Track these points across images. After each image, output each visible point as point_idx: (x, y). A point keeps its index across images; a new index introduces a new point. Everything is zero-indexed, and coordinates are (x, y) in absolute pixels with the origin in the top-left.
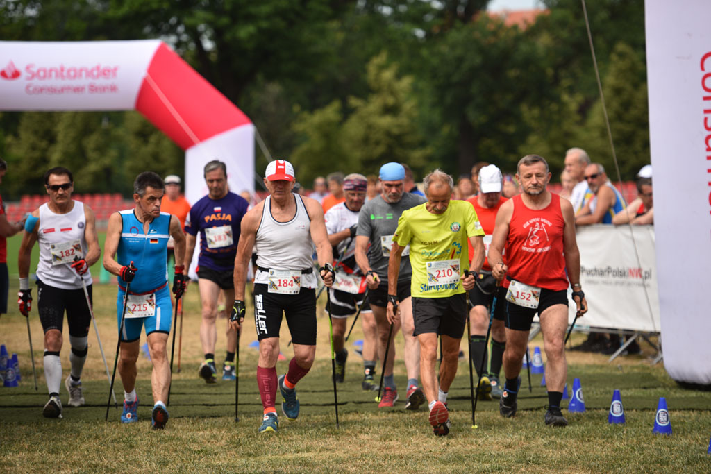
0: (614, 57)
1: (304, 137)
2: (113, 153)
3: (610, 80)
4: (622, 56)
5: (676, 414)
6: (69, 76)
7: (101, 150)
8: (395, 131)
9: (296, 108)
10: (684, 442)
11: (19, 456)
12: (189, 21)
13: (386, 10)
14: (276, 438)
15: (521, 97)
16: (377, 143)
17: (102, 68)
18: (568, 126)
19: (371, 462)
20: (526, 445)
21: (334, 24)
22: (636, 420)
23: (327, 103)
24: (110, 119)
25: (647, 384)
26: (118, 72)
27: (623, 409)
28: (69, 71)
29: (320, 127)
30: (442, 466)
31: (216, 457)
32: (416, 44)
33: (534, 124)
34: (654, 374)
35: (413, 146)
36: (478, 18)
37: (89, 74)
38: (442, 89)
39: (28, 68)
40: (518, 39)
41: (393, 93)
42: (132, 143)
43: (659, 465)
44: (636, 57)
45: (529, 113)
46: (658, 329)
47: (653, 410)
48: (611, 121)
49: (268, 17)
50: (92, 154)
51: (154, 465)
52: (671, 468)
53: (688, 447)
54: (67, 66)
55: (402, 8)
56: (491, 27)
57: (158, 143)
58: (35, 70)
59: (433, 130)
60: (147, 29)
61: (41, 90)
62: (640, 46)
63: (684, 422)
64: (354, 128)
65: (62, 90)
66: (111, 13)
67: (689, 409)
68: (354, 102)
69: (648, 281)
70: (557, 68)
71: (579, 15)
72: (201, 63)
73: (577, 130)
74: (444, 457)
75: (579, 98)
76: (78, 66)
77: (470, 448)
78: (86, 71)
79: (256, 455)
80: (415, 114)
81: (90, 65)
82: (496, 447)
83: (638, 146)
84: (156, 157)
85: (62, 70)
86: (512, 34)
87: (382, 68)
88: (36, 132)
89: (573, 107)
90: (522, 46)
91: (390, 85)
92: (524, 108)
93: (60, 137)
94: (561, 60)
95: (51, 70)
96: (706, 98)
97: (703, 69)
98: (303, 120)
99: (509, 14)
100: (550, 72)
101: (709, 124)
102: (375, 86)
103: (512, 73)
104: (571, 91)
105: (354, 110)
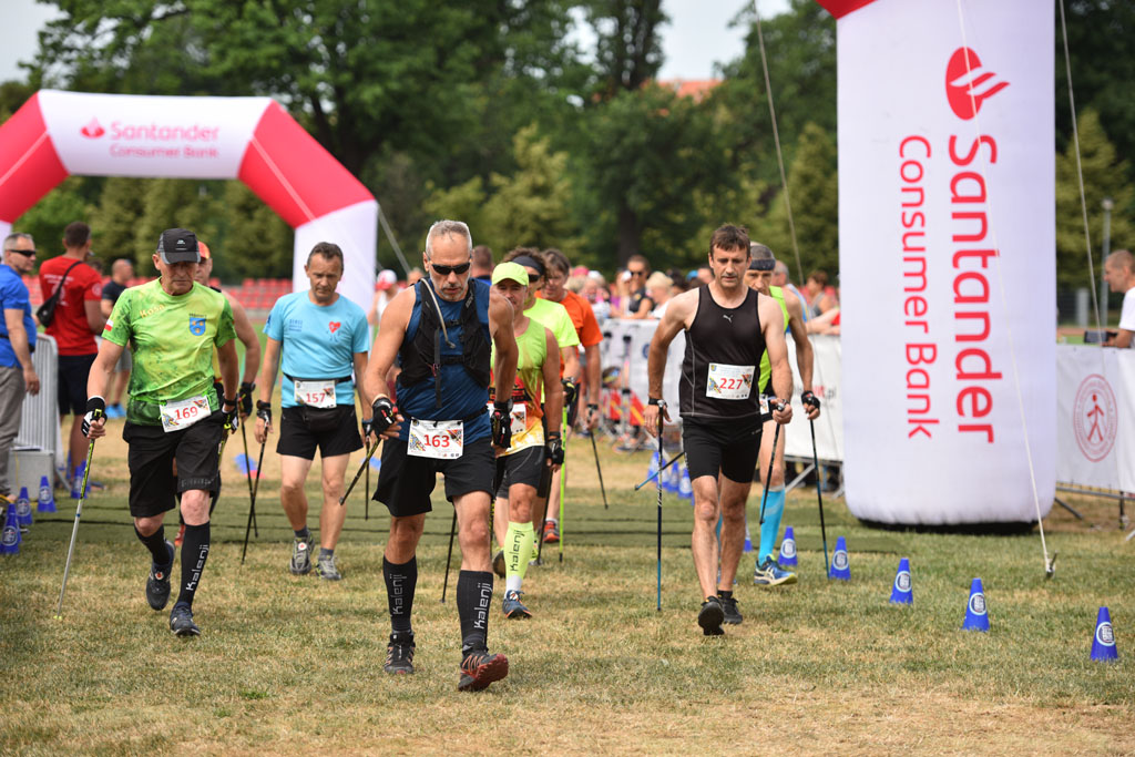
0: (803, 139)
3: (798, 165)
4: (811, 138)
5: (857, 556)
6: (161, 137)
7: (197, 225)
8: (545, 216)
9: (429, 185)
10: (863, 588)
11: (85, 579)
13: (538, 73)
15: (694, 181)
16: (523, 229)
17: (200, 127)
18: (748, 217)
20: (681, 587)
21: (476, 88)
22: (810, 563)
23: (466, 180)
24: (208, 190)
26: (220, 134)
27: (796, 549)
28: (161, 130)
30: (581, 609)
31: (316, 591)
32: (573, 116)
33: (707, 212)
35: (565, 235)
36: (646, 86)
37: (185, 134)
38: (601, 167)
39: (114, 125)
40: (691, 111)
41: (543, 171)
42: (234, 218)
43: (833, 615)
44: (827, 141)
45: (702, 201)
46: (840, 458)
48: (795, 214)
49: (401, 77)
51: (243, 597)
52: (846, 618)
53: (867, 595)
54: (160, 124)
55: (557, 72)
56: (660, 97)
57: (264, 221)
58: (121, 128)
59: (589, 216)
60: (255, 85)
61: (129, 151)
62: (831, 127)
63: (865, 566)
64: (497, 209)
65: (153, 152)
67: (872, 552)
68: (497, 179)
69: (831, 401)
70: (737, 148)
71: (763, 90)
72: (319, 128)
73: (756, 221)
75: (762, 185)
76: (173, 124)
77: (615, 589)
78: (182, 131)
79: (363, 589)
80: (569, 196)
81: (187, 124)
83: (827, 244)
84: (261, 236)
85: (154, 129)
86: (686, 106)
87: (532, 141)
88: (121, 202)
89: (754, 195)
90: (696, 120)
91: (540, 162)
92: (697, 194)
93: (149, 209)
94: (741, 139)
95: (140, 129)
96: (904, 190)
97: (902, 155)
98: (437, 199)
99: (683, 84)
100: (728, 153)
101: (908, 220)
102: (522, 161)
103: (683, 153)
104: (753, 176)
105: (497, 190)
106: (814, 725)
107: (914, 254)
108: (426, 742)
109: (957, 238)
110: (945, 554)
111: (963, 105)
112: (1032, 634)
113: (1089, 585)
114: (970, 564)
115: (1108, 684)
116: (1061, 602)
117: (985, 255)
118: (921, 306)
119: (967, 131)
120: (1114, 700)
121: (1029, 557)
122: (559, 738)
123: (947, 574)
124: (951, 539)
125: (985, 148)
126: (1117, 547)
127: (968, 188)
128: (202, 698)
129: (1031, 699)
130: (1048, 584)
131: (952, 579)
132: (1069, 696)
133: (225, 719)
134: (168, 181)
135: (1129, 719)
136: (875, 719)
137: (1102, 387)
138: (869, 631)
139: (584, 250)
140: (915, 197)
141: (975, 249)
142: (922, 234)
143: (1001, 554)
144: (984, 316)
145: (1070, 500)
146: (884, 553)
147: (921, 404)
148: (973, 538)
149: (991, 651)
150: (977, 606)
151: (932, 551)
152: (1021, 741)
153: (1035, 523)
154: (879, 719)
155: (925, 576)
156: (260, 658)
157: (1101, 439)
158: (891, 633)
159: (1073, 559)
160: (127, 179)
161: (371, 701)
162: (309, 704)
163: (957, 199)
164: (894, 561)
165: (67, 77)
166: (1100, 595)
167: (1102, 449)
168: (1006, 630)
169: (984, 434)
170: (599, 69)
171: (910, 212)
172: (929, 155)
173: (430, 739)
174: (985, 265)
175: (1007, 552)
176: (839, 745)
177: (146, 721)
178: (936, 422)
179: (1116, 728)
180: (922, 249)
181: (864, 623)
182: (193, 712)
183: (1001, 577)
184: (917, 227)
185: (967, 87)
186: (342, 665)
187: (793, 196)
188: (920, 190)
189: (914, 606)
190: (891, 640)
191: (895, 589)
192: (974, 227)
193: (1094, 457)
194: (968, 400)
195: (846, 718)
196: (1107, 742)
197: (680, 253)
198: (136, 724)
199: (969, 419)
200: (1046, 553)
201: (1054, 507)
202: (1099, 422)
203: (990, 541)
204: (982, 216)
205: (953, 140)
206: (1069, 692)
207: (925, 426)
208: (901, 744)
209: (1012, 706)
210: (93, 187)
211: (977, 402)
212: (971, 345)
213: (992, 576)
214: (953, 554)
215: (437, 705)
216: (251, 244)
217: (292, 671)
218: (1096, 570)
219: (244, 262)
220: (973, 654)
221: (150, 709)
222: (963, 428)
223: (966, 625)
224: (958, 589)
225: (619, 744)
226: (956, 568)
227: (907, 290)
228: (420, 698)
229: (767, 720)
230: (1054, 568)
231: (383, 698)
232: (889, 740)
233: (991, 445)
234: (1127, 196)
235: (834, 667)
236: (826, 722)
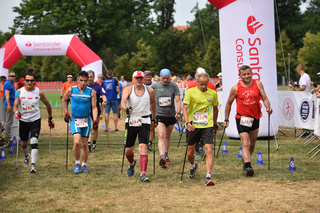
0: (211, 40)
1: (118, 64)
2: (60, 69)
3: (210, 47)
4: (213, 40)
5: (229, 147)
6: (46, 45)
7: (56, 68)
8: (145, 62)
9: (115, 55)
10: (231, 155)
12: (83, 29)
13: (142, 26)
14: (109, 155)
15: (183, 52)
16: (140, 66)
17: (56, 43)
18: (197, 61)
21: (127, 30)
23: (125, 54)
24: (58, 59)
25: (220, 138)
26: (61, 44)
28: (46, 44)
29: (122, 61)
32: (151, 36)
33: (187, 60)
35: (151, 67)
36: (170, 28)
37: (52, 45)
38: (160, 49)
39: (34, 43)
40: (182, 34)
41: (144, 51)
42: (66, 65)
43: (223, 162)
44: (217, 40)
45: (185, 57)
47: (222, 145)
48: (210, 60)
49: (107, 27)
50: (53, 69)
52: (227, 162)
53: (232, 157)
54: (46, 42)
55: (147, 25)
56: (174, 31)
57: (73, 66)
58: (36, 44)
59: (157, 62)
60: (70, 31)
61: (38, 50)
62: (218, 37)
63: (231, 149)
64: (133, 61)
65: (44, 49)
66: (59, 26)
67: (232, 145)
68: (133, 53)
69: (221, 107)
70: (194, 43)
71: (200, 28)
72: (87, 42)
73: (200, 62)
75: (201, 52)
76: (49, 42)
78: (51, 44)
79: (102, 160)
80: (151, 57)
81: (53, 42)
82: (175, 157)
83: (218, 67)
84: (73, 70)
85: (44, 43)
86: (181, 33)
87: (141, 43)
88: (36, 62)
89: (199, 55)
90: (183, 37)
91: (143, 48)
92: (184, 55)
93: (44, 64)
94: (195, 41)
95: (41, 44)
96: (237, 53)
97: (236, 44)
98: (118, 59)
99: (179, 27)
100: (192, 44)
101: (239, 60)
102: (139, 48)
103: (181, 45)
104: (198, 50)
105: (133, 56)
106: (219, 190)
108: (120, 198)
109: (251, 64)
112: (274, 165)
113: (288, 152)
115: (294, 177)
116: (281, 156)
117: (259, 68)
119: (253, 37)
120: (295, 181)
122: (154, 196)
125: (257, 41)
126: (295, 142)
127: (254, 51)
128: (63, 189)
129: (274, 182)
130: (278, 152)
132: (284, 180)
133: (69, 194)
134: (48, 57)
135: (299, 185)
136: (235, 188)
137: (290, 101)
138: (232, 166)
139: (156, 70)
140: (240, 54)
141: (256, 67)
145: (282, 130)
146: (236, 145)
148: (258, 141)
149: (264, 170)
150: (260, 158)
152: (272, 192)
153: (274, 136)
154: (236, 188)
156: (77, 178)
157: (290, 114)
158: (238, 166)
159: (284, 145)
160: (38, 56)
161: (106, 188)
162: (90, 190)
163: (251, 55)
164: (238, 147)
165: (21, 31)
166: (291, 154)
167: (290, 117)
170: (158, 24)
171: (239, 58)
172: (243, 43)
173: (121, 197)
174: (259, 71)
175: (267, 144)
176: (226, 195)
177: (48, 195)
179: (296, 188)
181: (231, 164)
182: (60, 193)
183: (266, 151)
184: (241, 62)
185: (252, 26)
186: (98, 179)
187: (209, 55)
188: (242, 53)
190: (238, 168)
191: (239, 155)
192: (255, 61)
193: (288, 119)
195: (227, 188)
196: (294, 192)
197: (181, 70)
198: (46, 196)
200: (277, 144)
201: (278, 132)
202: (289, 110)
203: (262, 141)
204: (257, 59)
205: (249, 39)
206: (284, 179)
208: (242, 194)
209: (270, 183)
210: (29, 59)
213: (263, 151)
215: (123, 189)
216: (70, 72)
217: (85, 181)
218: (289, 148)
221: (49, 192)
223: (257, 163)
224: (255, 154)
225: (170, 197)
228: (118, 187)
230: (279, 148)
231: (109, 187)
232: (239, 193)
234: (294, 52)
235: (224, 175)
236: (222, 189)
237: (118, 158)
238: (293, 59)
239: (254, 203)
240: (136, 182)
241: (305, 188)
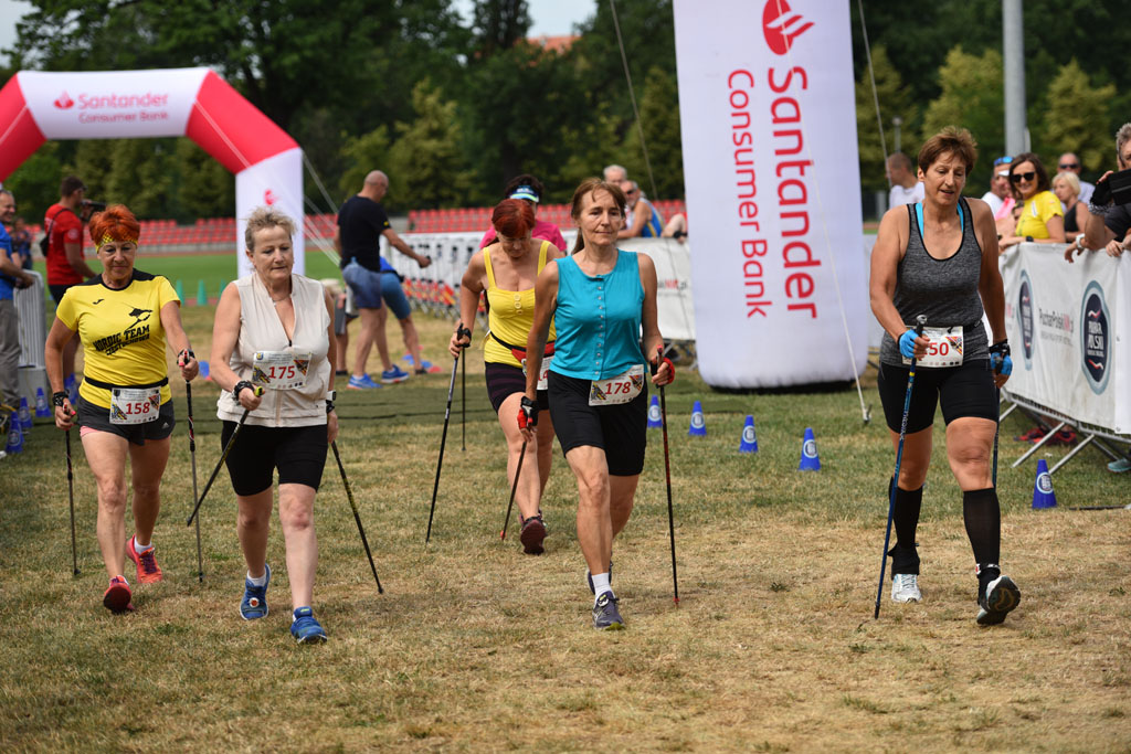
0: (648, 80)
3: (646, 101)
4: (656, 78)
5: (711, 416)
6: (120, 104)
7: (155, 177)
8: (441, 154)
9: (344, 134)
10: (717, 442)
13: (426, 36)
15: (561, 119)
16: (424, 166)
17: (152, 95)
18: (605, 146)
19: (419, 471)
21: (378, 52)
23: (375, 127)
24: (163, 147)
25: (684, 390)
26: (168, 99)
28: (120, 99)
29: (367, 151)
32: (458, 70)
33: (573, 145)
34: (690, 380)
35: (459, 169)
36: (518, 43)
37: (140, 102)
38: (485, 112)
39: (80, 97)
40: (556, 62)
41: (437, 117)
42: (185, 169)
43: (694, 465)
44: (669, 81)
45: (569, 135)
46: (693, 337)
47: (689, 413)
48: (647, 142)
49: (313, 47)
50: (146, 182)
52: (705, 466)
53: (721, 448)
54: (119, 95)
55: (444, 35)
56: (531, 52)
57: (210, 170)
58: (87, 99)
59: (477, 152)
60: (196, 59)
61: (94, 118)
62: (671, 69)
63: (718, 424)
64: (400, 152)
65: (115, 118)
66: (161, 45)
67: (722, 412)
68: (400, 126)
69: (685, 292)
70: (595, 90)
71: (614, 41)
72: (251, 91)
73: (614, 150)
74: (491, 464)
75: (616, 119)
76: (129, 93)
78: (137, 99)
80: (459, 136)
81: (141, 93)
83: (673, 165)
84: (208, 183)
85: (114, 98)
86: (551, 58)
87: (427, 92)
88: (91, 161)
89: (611, 128)
90: (560, 69)
91: (434, 109)
92: (564, 130)
93: (115, 165)
94: (598, 83)
95: (103, 99)
96: (734, 115)
97: (730, 86)
98: (351, 145)
99: (548, 40)
100: (588, 95)
101: (738, 139)
102: (420, 110)
103: (552, 97)
104: (608, 113)
105: (400, 135)
107: (745, 167)
108: (367, 587)
109: (779, 152)
110: (782, 410)
111: (777, 42)
112: (855, 471)
114: (802, 417)
116: (877, 444)
117: (802, 165)
118: (752, 210)
119: (783, 64)
121: (849, 410)
122: (475, 577)
123: (784, 427)
124: (786, 398)
125: (797, 78)
127: (785, 110)
128: (180, 560)
129: (856, 523)
130: (866, 429)
131: (788, 431)
134: (130, 141)
136: (731, 547)
138: (723, 476)
139: (475, 180)
140: (743, 120)
141: (793, 161)
142: (750, 150)
143: (828, 407)
144: (804, 215)
146: (732, 412)
147: (756, 289)
148: (804, 397)
149: (823, 487)
150: (809, 451)
151: (771, 409)
152: (851, 557)
153: (853, 381)
154: (735, 546)
155: (767, 429)
156: (225, 527)
158: (741, 477)
160: (95, 141)
163: (777, 120)
164: (741, 418)
165: (41, 60)
168: (834, 468)
169: (809, 312)
170: (477, 31)
171: (740, 132)
172: (752, 85)
174: (802, 173)
175: (832, 406)
178: (769, 303)
179: (926, 542)
180: (751, 163)
181: (720, 470)
183: (828, 426)
184: (746, 145)
185: (780, 28)
187: (644, 126)
188: (747, 114)
189: (759, 453)
190: (742, 483)
191: (743, 442)
192: (792, 142)
194: (794, 284)
195: (708, 547)
197: (555, 178)
199: (796, 300)
200: (863, 404)
201: (867, 368)
203: (818, 398)
204: (798, 133)
205: (771, 72)
207: (762, 308)
208: (754, 566)
209: (842, 529)
210: (68, 148)
211: (801, 285)
212: (795, 240)
213: (820, 426)
214: (788, 411)
216: (200, 190)
219: (195, 205)
220: (809, 489)
222: (791, 307)
223: (802, 466)
224: (794, 438)
225: (523, 580)
226: (792, 421)
227: (741, 197)
229: (644, 553)
230: (870, 416)
231: (329, 554)
232: (744, 563)
233: (814, 320)
234: (912, 113)
235: (697, 507)
236: (693, 552)
237: (358, 461)
238: (910, 138)
239: (796, 592)
240: (414, 535)
241: (952, 540)
